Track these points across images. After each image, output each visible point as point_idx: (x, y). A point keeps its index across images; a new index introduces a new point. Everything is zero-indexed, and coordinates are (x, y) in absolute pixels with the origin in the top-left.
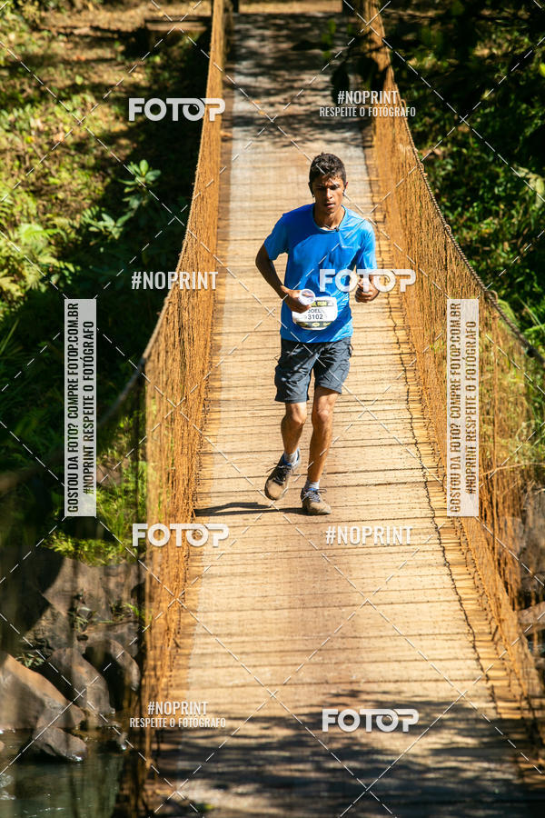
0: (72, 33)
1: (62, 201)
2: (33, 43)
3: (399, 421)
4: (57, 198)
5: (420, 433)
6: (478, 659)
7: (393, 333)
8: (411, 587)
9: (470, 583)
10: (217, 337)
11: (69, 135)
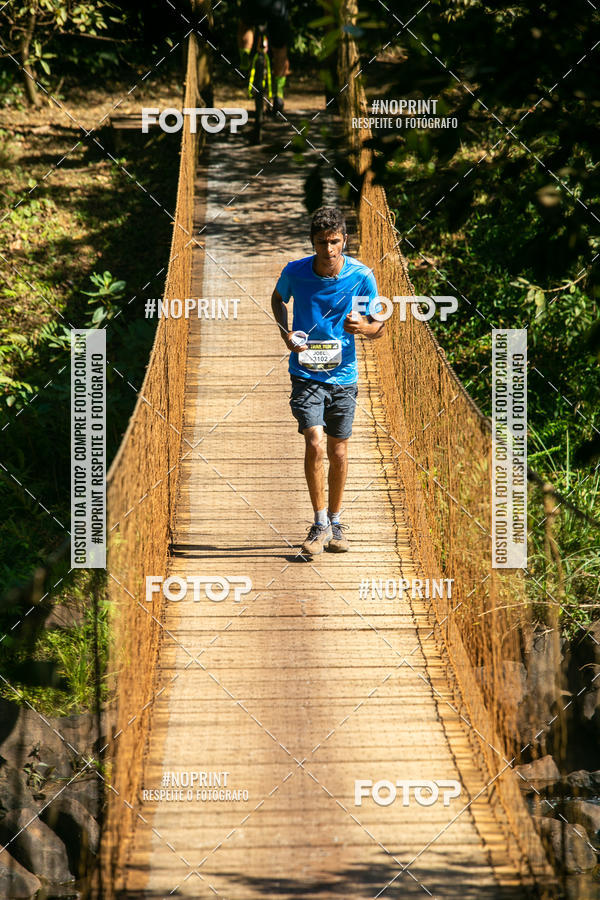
0: (30, 132)
1: (19, 315)
3: (387, 564)
4: (13, 312)
6: (474, 822)
7: (379, 466)
8: (400, 744)
9: (464, 741)
10: (186, 464)
11: (27, 243)
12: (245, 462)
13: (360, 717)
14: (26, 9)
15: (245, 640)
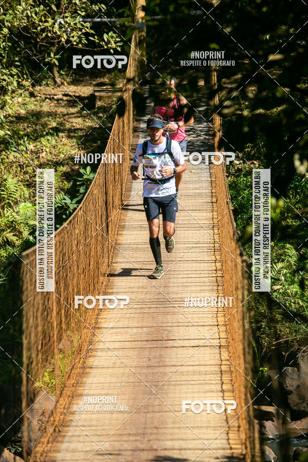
0: (53, 98)
2: (31, 103)
3: (210, 313)
5: (221, 320)
7: (214, 264)
10: (115, 265)
11: (49, 154)
12: (145, 263)
13: (182, 391)
14: (46, 33)
15: (131, 353)
